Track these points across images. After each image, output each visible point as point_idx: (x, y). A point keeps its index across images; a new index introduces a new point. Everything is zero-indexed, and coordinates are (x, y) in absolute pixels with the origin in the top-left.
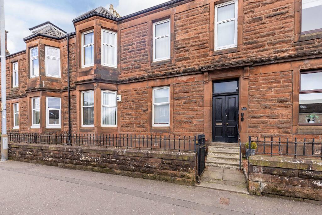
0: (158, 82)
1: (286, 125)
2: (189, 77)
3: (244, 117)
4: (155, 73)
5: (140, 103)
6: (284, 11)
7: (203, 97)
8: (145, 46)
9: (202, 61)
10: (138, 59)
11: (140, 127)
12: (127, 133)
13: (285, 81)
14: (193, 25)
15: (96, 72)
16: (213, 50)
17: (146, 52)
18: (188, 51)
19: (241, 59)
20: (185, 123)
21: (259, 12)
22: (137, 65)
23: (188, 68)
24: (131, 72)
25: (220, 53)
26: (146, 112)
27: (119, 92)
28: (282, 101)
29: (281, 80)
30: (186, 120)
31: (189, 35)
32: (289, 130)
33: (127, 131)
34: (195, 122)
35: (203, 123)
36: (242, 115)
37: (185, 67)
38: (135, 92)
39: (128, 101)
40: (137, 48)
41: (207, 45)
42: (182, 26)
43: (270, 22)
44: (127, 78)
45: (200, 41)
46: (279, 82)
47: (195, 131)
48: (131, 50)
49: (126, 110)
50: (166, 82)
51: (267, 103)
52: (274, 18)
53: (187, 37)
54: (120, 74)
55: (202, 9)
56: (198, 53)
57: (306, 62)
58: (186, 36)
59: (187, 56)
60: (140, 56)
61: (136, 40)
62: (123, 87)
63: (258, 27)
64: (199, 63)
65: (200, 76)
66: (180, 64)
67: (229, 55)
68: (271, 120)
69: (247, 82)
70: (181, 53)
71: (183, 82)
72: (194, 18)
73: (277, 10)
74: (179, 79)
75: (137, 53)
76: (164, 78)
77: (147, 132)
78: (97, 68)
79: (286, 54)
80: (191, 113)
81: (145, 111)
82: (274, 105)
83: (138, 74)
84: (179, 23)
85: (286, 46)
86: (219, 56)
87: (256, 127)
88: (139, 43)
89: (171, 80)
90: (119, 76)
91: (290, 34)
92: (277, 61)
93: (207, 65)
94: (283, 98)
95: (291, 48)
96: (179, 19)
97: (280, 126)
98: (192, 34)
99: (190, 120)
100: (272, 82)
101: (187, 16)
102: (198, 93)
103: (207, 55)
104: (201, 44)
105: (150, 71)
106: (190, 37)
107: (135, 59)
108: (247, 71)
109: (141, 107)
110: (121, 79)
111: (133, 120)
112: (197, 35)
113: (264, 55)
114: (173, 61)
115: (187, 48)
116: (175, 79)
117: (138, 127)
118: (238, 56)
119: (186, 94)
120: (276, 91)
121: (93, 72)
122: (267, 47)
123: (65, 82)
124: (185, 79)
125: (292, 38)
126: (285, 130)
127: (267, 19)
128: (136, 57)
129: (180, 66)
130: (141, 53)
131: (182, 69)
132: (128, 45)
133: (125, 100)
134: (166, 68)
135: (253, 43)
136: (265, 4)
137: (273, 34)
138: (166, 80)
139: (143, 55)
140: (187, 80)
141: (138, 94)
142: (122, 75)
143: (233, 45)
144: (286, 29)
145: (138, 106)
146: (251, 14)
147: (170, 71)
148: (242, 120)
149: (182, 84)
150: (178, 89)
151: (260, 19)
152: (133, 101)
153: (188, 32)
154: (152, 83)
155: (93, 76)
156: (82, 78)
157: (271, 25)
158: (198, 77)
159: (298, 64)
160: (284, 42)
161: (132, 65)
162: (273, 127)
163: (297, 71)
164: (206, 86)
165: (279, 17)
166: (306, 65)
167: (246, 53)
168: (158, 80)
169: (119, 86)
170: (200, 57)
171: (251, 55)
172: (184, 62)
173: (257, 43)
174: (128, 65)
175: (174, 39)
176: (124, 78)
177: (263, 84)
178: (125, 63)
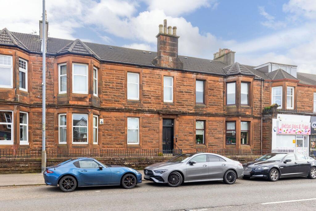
0: (132, 114)
1: (192, 144)
2: (151, 115)
3: (177, 140)
4: (130, 108)
5: (119, 127)
6: (191, 91)
7: (158, 128)
8: (123, 87)
9: (158, 106)
10: (117, 95)
11: (119, 144)
12: (108, 149)
13: (191, 124)
14: (153, 84)
15: (90, 100)
16: (163, 102)
17: (123, 91)
18: (150, 98)
19: (175, 110)
20: (149, 142)
21: (182, 88)
22: (116, 99)
23: (150, 109)
24: (112, 103)
25: (166, 104)
26: (124, 134)
27: (101, 116)
28: (191, 133)
29: (190, 123)
30: (150, 141)
31: (151, 89)
32: (193, 147)
33: (108, 147)
34: (154, 142)
35: (159, 142)
36: (176, 139)
37: (148, 107)
38: (115, 119)
39: (109, 125)
40: (116, 86)
41: (160, 98)
42: (147, 82)
43: (186, 95)
44: (108, 107)
45: (156, 94)
46: (189, 124)
47: (155, 147)
48: (111, 86)
49: (107, 131)
50: (137, 115)
51: (186, 134)
52: (187, 93)
53: (150, 90)
54: (102, 103)
55: (157, 77)
56: (156, 101)
57: (198, 117)
58: (148, 89)
59: (150, 101)
60: (119, 93)
61: (116, 81)
62: (104, 114)
63: (182, 96)
64: (156, 107)
65: (157, 115)
66: (146, 105)
67: (170, 106)
68: (187, 142)
69: (178, 122)
70: (146, 99)
71: (148, 117)
72: (154, 80)
73: (188, 90)
74: (146, 114)
75: (117, 91)
76: (136, 113)
77: (124, 148)
78: (92, 98)
79: (192, 112)
80: (152, 137)
81: (122, 133)
82: (188, 135)
83: (117, 106)
84: (145, 79)
85: (191, 108)
86: (166, 106)
87: (181, 145)
88: (118, 83)
89: (140, 115)
90: (101, 104)
91: (193, 103)
92: (189, 114)
93: (160, 109)
94: (190, 132)
95: (193, 109)
96: (145, 77)
97: (190, 145)
98: (152, 89)
99: (152, 141)
100: (187, 124)
101: (150, 77)
102: (156, 125)
103: (160, 104)
104: (157, 97)
105: (126, 105)
106: (151, 90)
107: (115, 94)
108: (179, 117)
109: (120, 130)
110: (103, 107)
111: (113, 139)
112: (155, 91)
113: (184, 110)
114: (141, 102)
115: (150, 96)
116: (143, 114)
117: (118, 144)
118: (175, 108)
119: (150, 125)
120: (189, 128)
121: (88, 100)
122: (185, 106)
123: (37, 98)
124: (149, 115)
125: (193, 105)
126: (192, 147)
127: (185, 93)
128: (116, 93)
129: (146, 107)
130: (119, 91)
131: (147, 109)
132: (109, 83)
133: (106, 123)
134: (136, 106)
135: (180, 103)
136: (184, 85)
137: (187, 101)
138: (137, 114)
139: (122, 93)
140: (150, 116)
141: (117, 120)
142: (103, 103)
143: (171, 101)
144: (191, 100)
145: (117, 129)
146: (179, 88)
147: (140, 108)
148: (176, 141)
149: (147, 118)
150: (145, 121)
151: (182, 92)
152: (113, 125)
153: (150, 87)
154: (128, 114)
155: (88, 103)
156: (76, 103)
157: (187, 96)
158: (156, 116)
159: (195, 117)
160: (191, 106)
161: (112, 98)
162: (187, 145)
163: (195, 120)
164: (160, 121)
165: (189, 93)
166: (198, 118)
167: (177, 107)
168: (132, 113)
169: (101, 112)
170: (157, 104)
171: (179, 108)
172: (148, 104)
173: (182, 103)
174: (109, 97)
175: (142, 89)
176: (105, 106)
177: (184, 124)
178: (106, 95)
